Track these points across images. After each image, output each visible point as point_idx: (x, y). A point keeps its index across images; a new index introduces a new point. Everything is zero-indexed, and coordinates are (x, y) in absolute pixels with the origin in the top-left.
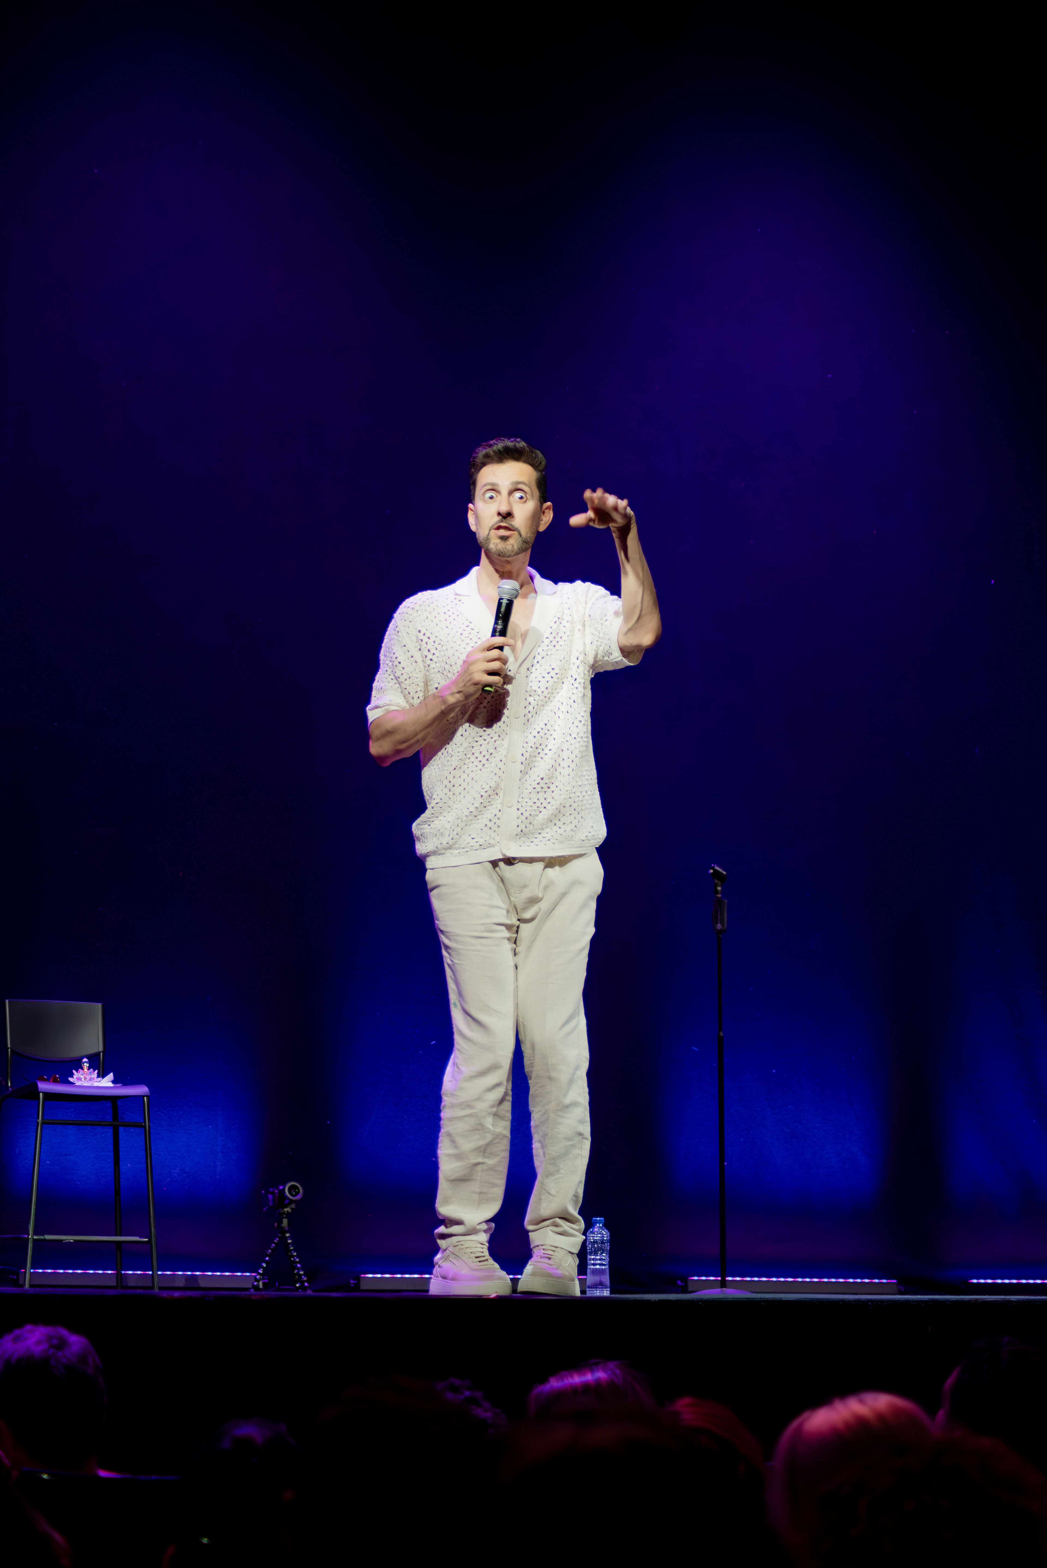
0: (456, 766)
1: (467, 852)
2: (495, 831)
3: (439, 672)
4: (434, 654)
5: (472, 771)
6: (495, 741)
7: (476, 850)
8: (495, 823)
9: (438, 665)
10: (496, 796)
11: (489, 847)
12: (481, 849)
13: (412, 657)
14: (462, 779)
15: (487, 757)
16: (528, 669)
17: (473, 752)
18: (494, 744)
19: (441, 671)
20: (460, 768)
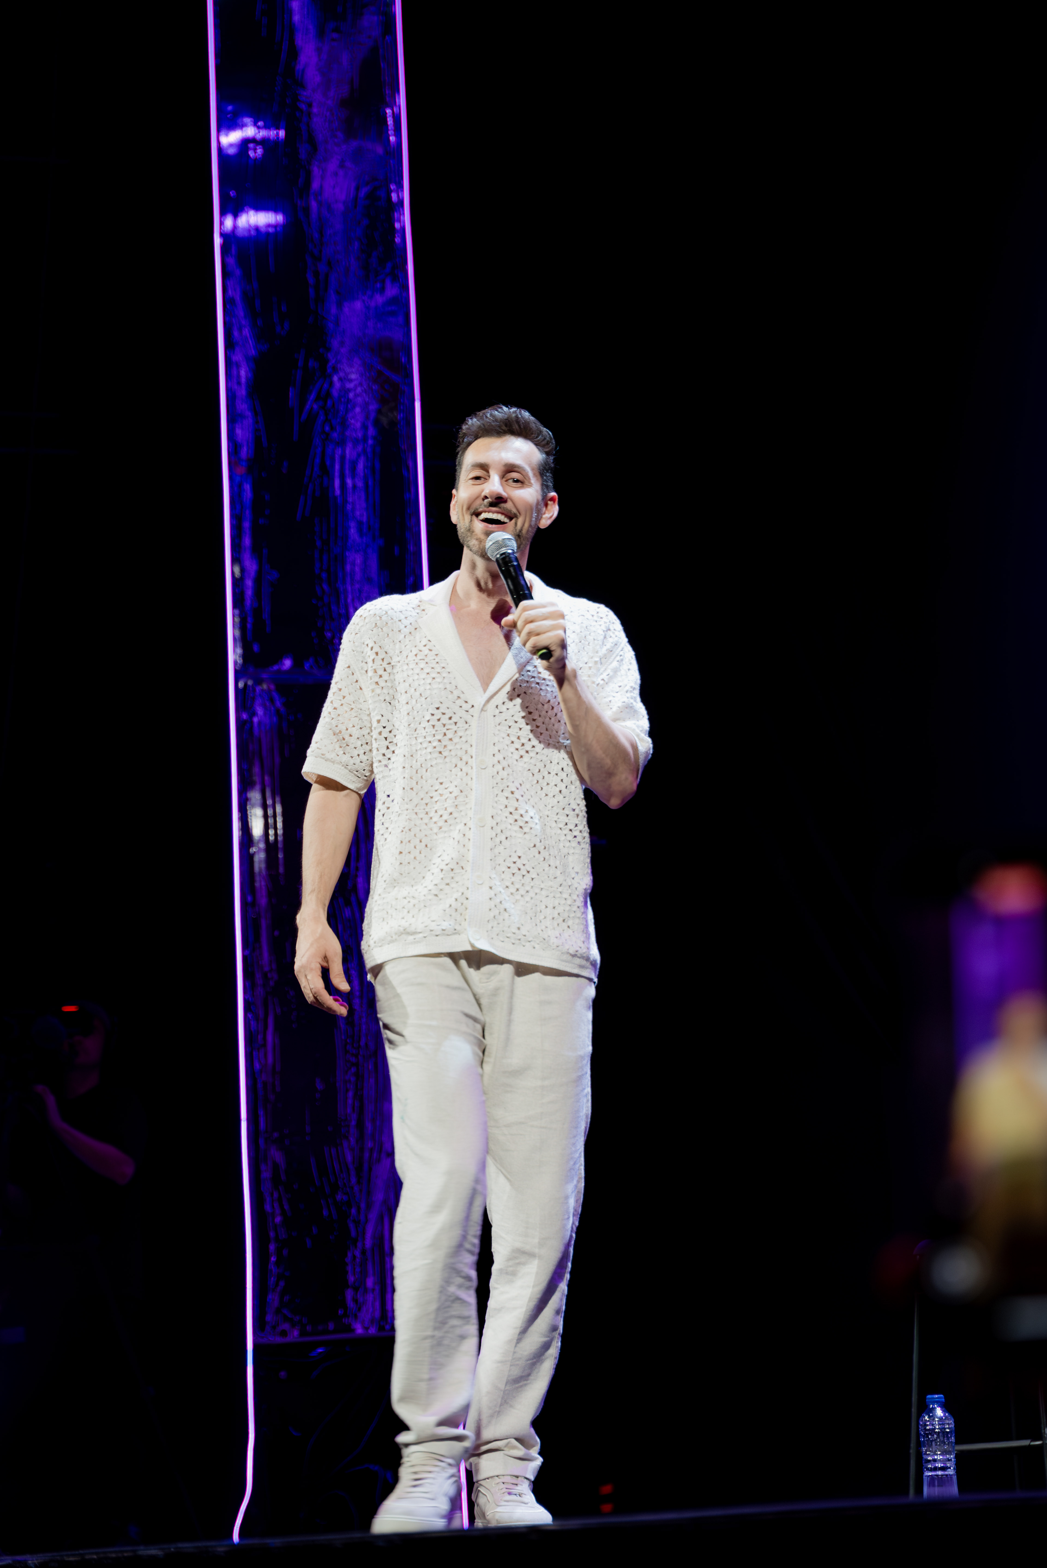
0: (404, 828)
1: (425, 937)
2: (461, 914)
3: (385, 700)
4: (381, 676)
5: (426, 836)
6: (456, 797)
7: (437, 936)
8: (462, 904)
9: (385, 691)
10: (462, 870)
11: (454, 934)
12: (443, 934)
13: (357, 681)
14: (412, 845)
15: (445, 817)
16: (497, 707)
17: (426, 810)
18: (455, 801)
19: (388, 699)
20: (410, 830)
